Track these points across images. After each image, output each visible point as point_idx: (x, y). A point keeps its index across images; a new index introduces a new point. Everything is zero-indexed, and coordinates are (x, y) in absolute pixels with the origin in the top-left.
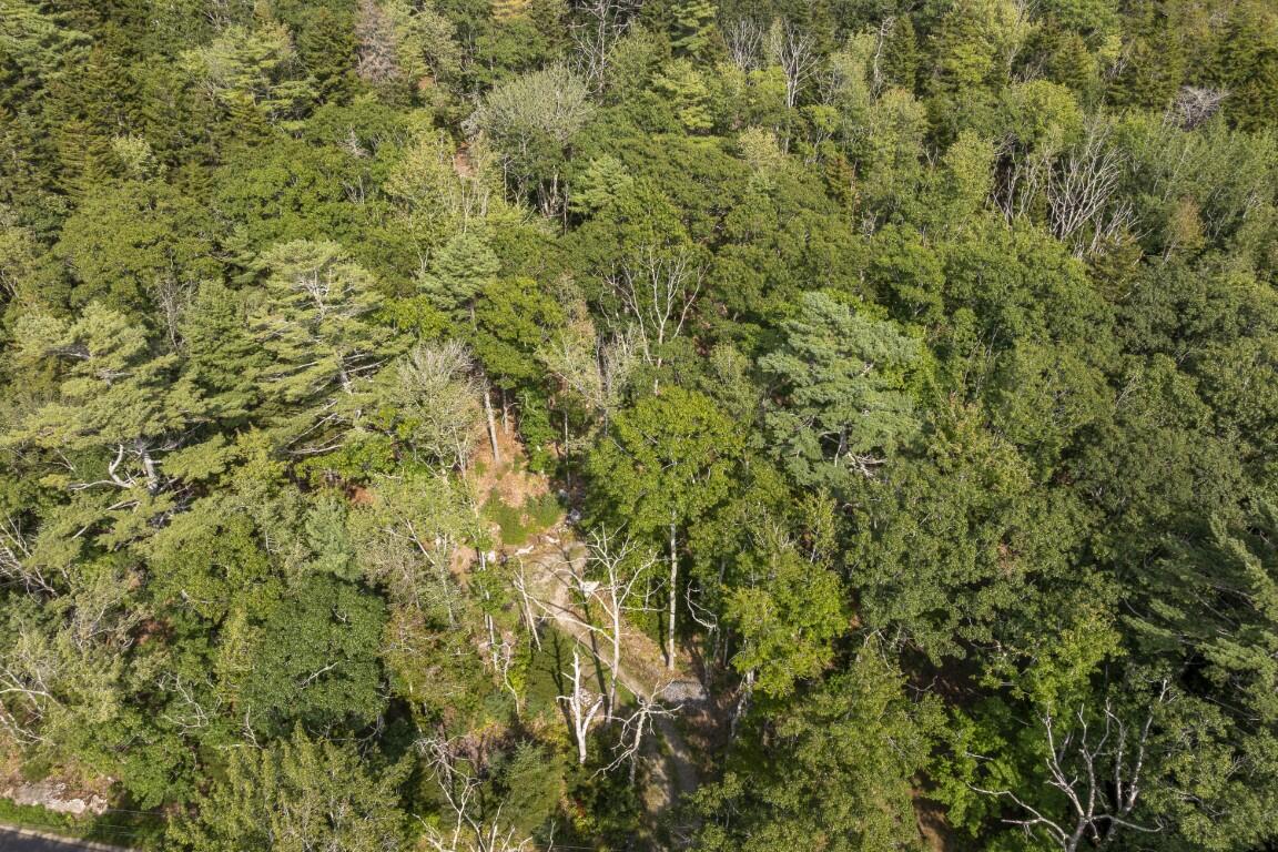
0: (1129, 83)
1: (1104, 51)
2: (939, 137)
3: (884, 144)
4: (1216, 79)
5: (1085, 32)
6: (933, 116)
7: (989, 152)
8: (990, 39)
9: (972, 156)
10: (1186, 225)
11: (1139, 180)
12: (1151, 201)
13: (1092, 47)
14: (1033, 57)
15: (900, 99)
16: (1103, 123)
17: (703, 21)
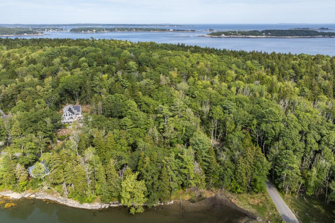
0: (249, 80)
1: (245, 77)
2: (229, 88)
3: (223, 88)
4: (259, 80)
5: (242, 74)
6: (228, 86)
7: (235, 88)
8: (231, 76)
9: (234, 89)
10: (258, 95)
11: (252, 91)
12: (254, 93)
13: (244, 76)
14: (237, 78)
15: (224, 84)
16: (247, 85)
17: (197, 76)
